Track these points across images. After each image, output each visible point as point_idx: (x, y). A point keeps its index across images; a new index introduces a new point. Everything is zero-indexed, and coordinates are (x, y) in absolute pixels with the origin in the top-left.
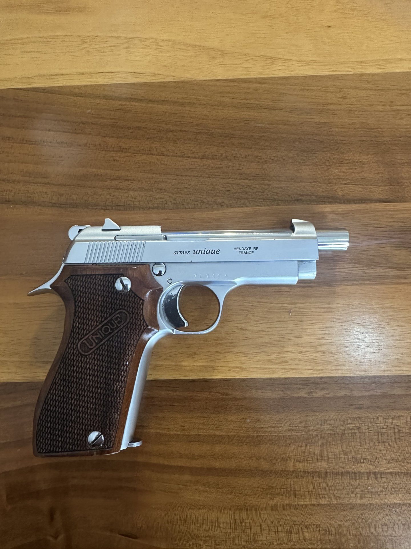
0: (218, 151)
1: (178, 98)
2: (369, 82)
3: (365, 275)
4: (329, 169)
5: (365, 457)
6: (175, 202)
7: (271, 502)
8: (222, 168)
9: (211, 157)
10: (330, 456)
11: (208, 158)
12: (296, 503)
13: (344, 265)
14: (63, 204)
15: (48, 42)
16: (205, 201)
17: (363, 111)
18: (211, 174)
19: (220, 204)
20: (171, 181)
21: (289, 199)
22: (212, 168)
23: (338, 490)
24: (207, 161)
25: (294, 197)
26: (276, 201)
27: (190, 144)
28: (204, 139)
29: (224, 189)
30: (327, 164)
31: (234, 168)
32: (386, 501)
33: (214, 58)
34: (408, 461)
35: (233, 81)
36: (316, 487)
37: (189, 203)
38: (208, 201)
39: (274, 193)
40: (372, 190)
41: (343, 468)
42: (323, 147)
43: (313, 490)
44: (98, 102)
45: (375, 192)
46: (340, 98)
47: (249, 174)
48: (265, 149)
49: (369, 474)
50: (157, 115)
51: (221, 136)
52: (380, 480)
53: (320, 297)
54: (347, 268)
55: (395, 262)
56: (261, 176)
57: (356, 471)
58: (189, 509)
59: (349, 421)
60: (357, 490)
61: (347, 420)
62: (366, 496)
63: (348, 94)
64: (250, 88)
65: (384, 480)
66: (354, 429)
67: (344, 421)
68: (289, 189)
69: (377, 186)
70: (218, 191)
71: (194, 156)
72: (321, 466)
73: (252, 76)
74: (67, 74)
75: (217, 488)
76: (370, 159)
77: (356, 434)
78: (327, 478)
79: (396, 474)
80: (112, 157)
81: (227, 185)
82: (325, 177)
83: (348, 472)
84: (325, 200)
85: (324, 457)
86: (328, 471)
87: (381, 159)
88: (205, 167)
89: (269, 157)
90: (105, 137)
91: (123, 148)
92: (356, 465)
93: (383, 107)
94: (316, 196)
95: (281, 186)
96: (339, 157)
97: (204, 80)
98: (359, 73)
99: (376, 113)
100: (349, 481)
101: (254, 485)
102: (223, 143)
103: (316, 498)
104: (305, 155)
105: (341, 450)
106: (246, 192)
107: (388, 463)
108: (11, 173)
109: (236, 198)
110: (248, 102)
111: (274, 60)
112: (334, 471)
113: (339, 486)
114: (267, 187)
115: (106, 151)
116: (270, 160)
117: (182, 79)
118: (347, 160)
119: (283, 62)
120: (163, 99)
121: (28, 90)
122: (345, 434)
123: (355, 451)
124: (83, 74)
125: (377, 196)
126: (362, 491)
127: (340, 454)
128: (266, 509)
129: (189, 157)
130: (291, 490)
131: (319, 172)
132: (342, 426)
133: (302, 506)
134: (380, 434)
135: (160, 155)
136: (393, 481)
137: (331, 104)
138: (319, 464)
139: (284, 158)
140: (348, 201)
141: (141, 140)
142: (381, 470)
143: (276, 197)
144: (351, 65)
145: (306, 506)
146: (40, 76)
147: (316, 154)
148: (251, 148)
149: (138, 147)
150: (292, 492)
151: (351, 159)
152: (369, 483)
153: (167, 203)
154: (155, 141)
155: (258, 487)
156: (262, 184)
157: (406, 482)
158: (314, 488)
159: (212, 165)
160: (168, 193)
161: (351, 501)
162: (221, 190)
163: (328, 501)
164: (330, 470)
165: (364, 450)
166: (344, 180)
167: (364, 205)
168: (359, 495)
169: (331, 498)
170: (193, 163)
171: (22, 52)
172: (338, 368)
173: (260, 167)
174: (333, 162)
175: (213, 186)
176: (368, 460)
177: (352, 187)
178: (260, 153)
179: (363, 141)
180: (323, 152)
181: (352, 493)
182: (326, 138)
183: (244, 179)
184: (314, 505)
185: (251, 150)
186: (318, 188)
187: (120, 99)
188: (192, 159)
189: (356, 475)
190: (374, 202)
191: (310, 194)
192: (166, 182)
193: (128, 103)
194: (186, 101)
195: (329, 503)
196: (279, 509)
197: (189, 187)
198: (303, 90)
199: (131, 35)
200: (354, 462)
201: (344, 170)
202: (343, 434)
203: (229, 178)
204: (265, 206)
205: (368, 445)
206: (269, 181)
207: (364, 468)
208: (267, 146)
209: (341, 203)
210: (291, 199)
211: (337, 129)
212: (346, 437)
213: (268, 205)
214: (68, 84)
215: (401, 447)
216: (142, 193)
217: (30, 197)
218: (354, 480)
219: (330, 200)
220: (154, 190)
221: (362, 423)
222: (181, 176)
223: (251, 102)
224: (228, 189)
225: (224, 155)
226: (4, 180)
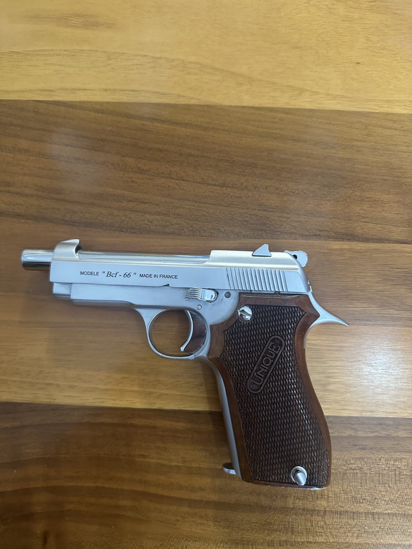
0: (238, 180)
1: (201, 123)
2: (395, 122)
4: (349, 206)
5: (365, 497)
6: (191, 229)
7: (268, 538)
8: (241, 197)
9: (231, 186)
10: (330, 495)
11: (228, 187)
12: (293, 540)
13: (358, 304)
14: (76, 223)
15: (72, 55)
16: (222, 230)
17: (386, 151)
18: (230, 203)
19: (237, 234)
20: (189, 207)
21: (307, 233)
22: (232, 197)
23: (335, 529)
24: (226, 190)
25: (313, 232)
26: (294, 235)
27: (211, 170)
28: (226, 167)
29: (241, 219)
30: (348, 201)
31: (253, 199)
32: (382, 541)
33: (241, 84)
34: (406, 503)
36: (314, 525)
37: (206, 231)
38: (225, 230)
39: (292, 226)
40: (390, 230)
41: (342, 507)
42: (345, 183)
43: (310, 528)
44: (119, 120)
45: (393, 232)
46: (365, 135)
47: (268, 206)
48: (286, 181)
49: (367, 514)
50: (179, 139)
51: (243, 165)
52: (377, 520)
53: (333, 335)
54: (361, 307)
55: (408, 304)
56: (280, 209)
57: (354, 511)
58: (185, 540)
59: (352, 461)
60: (354, 529)
61: (350, 460)
62: (362, 535)
63: (373, 132)
64: (275, 118)
65: (381, 520)
66: (356, 469)
67: (346, 461)
68: (308, 223)
69: (396, 226)
70: (236, 221)
71: (214, 183)
72: (320, 504)
73: (278, 106)
74: (90, 90)
75: (215, 521)
76: (390, 199)
77: (358, 474)
78: (326, 517)
79: (394, 515)
80: (130, 178)
81: (245, 215)
82: (345, 213)
83: (347, 512)
84: (344, 237)
85: (325, 495)
86: (327, 509)
87: (401, 199)
88: (225, 196)
89: (289, 190)
90: (124, 156)
91: (143, 170)
92: (355, 505)
93: (406, 148)
94: (335, 233)
95: (299, 220)
96: (360, 194)
97: (230, 106)
98: (385, 112)
99: (400, 153)
100: (347, 521)
101: (253, 521)
102: (244, 172)
103: (313, 536)
104: (327, 190)
105: (342, 490)
106: (264, 224)
107: (387, 504)
108: (25, 187)
109: (253, 229)
110: (273, 131)
111: (301, 91)
112: (333, 509)
113: (337, 525)
114: (285, 219)
115: (124, 171)
116: (291, 193)
117: (208, 103)
118: (368, 198)
119: (310, 94)
120: (186, 122)
121: (49, 103)
122: (346, 473)
123: (355, 491)
124: (106, 90)
125: (396, 237)
126: (359, 530)
127: (340, 493)
128: (262, 544)
129: (209, 184)
130: (289, 527)
131: (340, 208)
132: (345, 465)
133: (298, 542)
134: (381, 475)
135: (180, 180)
136: (390, 522)
137: (357, 140)
138: (319, 502)
139: (305, 191)
140: (367, 240)
141: (161, 162)
142: (379, 510)
143: (294, 231)
144: (377, 103)
145: (303, 543)
146: (62, 89)
147: (338, 189)
148: (272, 179)
149: (158, 169)
150: (290, 530)
151: (372, 197)
152: (366, 523)
153: (183, 230)
154: (175, 165)
155: (256, 523)
156: (280, 217)
157: (403, 524)
158: (312, 526)
159: (232, 194)
160: (185, 219)
161: (347, 540)
162: (239, 220)
163: (325, 539)
164: (329, 509)
165: (364, 490)
166: (364, 218)
167: (382, 244)
168: (355, 535)
169: (328, 536)
170: (212, 190)
171: (46, 64)
172: (345, 407)
173: (280, 199)
174: (354, 199)
175: (230, 215)
176: (368, 501)
177: (371, 225)
178: (281, 185)
179: (385, 180)
180: (345, 188)
181: (349, 532)
182: (348, 174)
183: (263, 211)
184: (311, 543)
185: (272, 181)
186: (337, 225)
187: (141, 118)
188: (212, 186)
189: (354, 514)
190: (392, 242)
191: (329, 230)
192: (184, 208)
193: (150, 124)
194: (210, 126)
195: (325, 541)
196: (275, 545)
197: (207, 214)
198: (329, 124)
199: (158, 55)
200: (353, 502)
201: (364, 208)
202: (344, 474)
203: (248, 209)
204: (282, 239)
205: (368, 485)
206: (289, 214)
207: (363, 507)
208: (288, 178)
209: (359, 241)
210: (309, 234)
211: (359, 166)
212: (347, 476)
213: (286, 239)
214: (90, 100)
215: (400, 489)
216: (158, 218)
217: (42, 213)
218: (352, 520)
219: (349, 238)
220: (171, 215)
221: (364, 463)
222: (200, 203)
223: (276, 132)
224: (246, 219)
225: (244, 184)
226: (17, 193)
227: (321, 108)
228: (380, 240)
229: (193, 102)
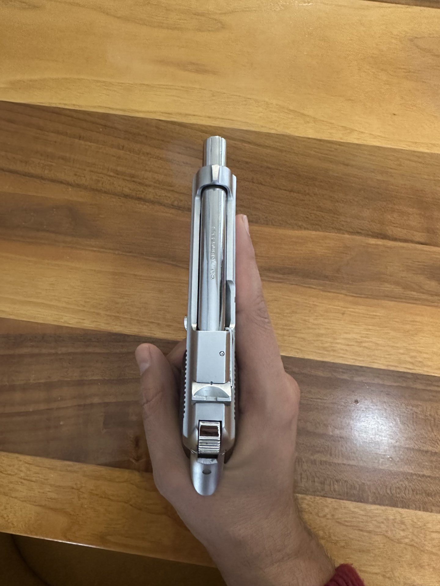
0: (303, 188)
1: (277, 146)
2: (419, 157)
3: (402, 295)
4: (383, 214)
6: (266, 219)
7: (311, 457)
8: (304, 200)
9: (297, 192)
11: (295, 192)
12: (331, 461)
13: (388, 285)
16: (289, 222)
17: (413, 177)
18: (296, 203)
19: (300, 226)
20: (265, 204)
21: (351, 230)
22: (297, 199)
24: (294, 194)
25: (356, 230)
27: (283, 179)
28: (294, 178)
29: (304, 216)
30: (383, 210)
31: (313, 202)
32: (401, 469)
33: (308, 122)
34: (421, 441)
35: (320, 140)
37: (276, 222)
38: (291, 223)
39: (341, 224)
40: (413, 234)
42: (381, 197)
45: (416, 236)
46: (397, 165)
47: (324, 208)
48: (338, 192)
50: (260, 156)
51: (306, 178)
52: (398, 452)
53: (368, 306)
54: (390, 288)
55: (426, 289)
56: (333, 212)
62: (386, 463)
63: (403, 163)
64: (331, 148)
65: (401, 453)
66: (382, 410)
68: (352, 223)
69: (418, 232)
70: (300, 217)
71: (284, 189)
73: (334, 140)
74: (198, 116)
76: (414, 212)
77: (384, 414)
79: (411, 449)
81: (307, 213)
82: (380, 219)
84: (378, 236)
87: (423, 213)
88: (292, 198)
89: (340, 199)
92: (381, 438)
93: (428, 177)
94: (372, 233)
95: (346, 220)
96: (392, 207)
97: (299, 137)
98: (413, 150)
99: (423, 180)
102: (307, 183)
103: (347, 460)
104: (367, 201)
106: (320, 221)
108: (146, 179)
109: (312, 224)
110: (329, 157)
111: (352, 130)
114: (336, 219)
116: (341, 201)
117: (283, 133)
118: (397, 209)
119: (358, 133)
120: (267, 145)
121: (168, 123)
124: (210, 117)
125: (418, 239)
126: (383, 459)
128: (307, 462)
129: (281, 189)
130: (328, 450)
131: (376, 215)
133: (335, 463)
135: (259, 184)
136: (408, 455)
137: (391, 169)
139: (351, 201)
140: (395, 239)
141: (247, 171)
143: (342, 228)
144: (408, 144)
145: (339, 464)
146: (178, 113)
147: (375, 202)
149: (244, 175)
151: (401, 209)
153: (260, 219)
154: (257, 174)
156: (333, 217)
158: (347, 451)
159: (297, 197)
160: (262, 212)
161: (374, 465)
163: (357, 463)
166: (394, 223)
167: (407, 244)
169: (359, 461)
170: (283, 194)
172: (375, 361)
173: (333, 205)
174: (387, 209)
175: (296, 212)
177: (399, 229)
178: (334, 194)
179: (411, 198)
180: (381, 201)
181: (376, 459)
182: (384, 191)
183: (320, 211)
184: (345, 465)
185: (328, 191)
186: (374, 227)
188: (283, 191)
190: (414, 243)
191: (368, 230)
192: (261, 204)
193: (240, 143)
194: (284, 149)
196: (317, 464)
197: (278, 210)
198: (370, 155)
199: (249, 97)
201: (395, 216)
203: (309, 209)
204: (333, 233)
206: (338, 215)
208: (339, 190)
209: (390, 240)
210: (353, 231)
211: (392, 187)
213: (336, 233)
217: (157, 198)
219: (382, 237)
222: (273, 201)
224: (307, 216)
225: (307, 192)
226: (140, 183)
227: (365, 144)
228: (406, 241)
229: (273, 132)
